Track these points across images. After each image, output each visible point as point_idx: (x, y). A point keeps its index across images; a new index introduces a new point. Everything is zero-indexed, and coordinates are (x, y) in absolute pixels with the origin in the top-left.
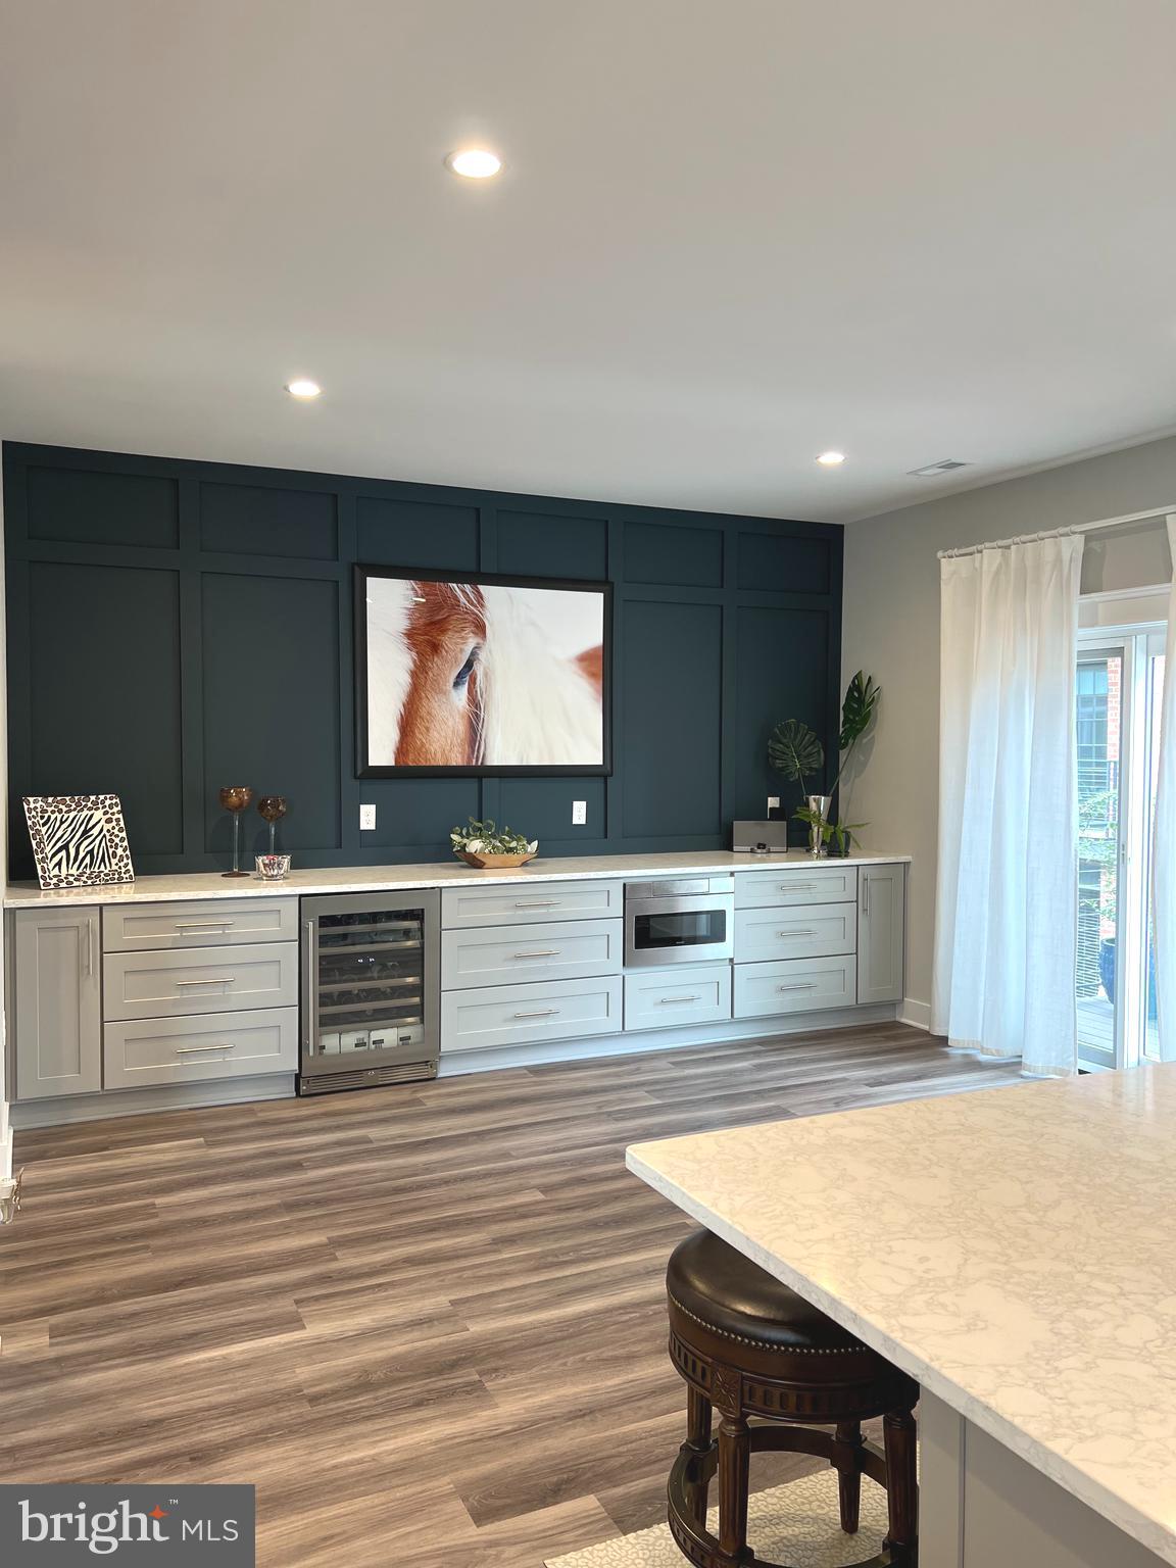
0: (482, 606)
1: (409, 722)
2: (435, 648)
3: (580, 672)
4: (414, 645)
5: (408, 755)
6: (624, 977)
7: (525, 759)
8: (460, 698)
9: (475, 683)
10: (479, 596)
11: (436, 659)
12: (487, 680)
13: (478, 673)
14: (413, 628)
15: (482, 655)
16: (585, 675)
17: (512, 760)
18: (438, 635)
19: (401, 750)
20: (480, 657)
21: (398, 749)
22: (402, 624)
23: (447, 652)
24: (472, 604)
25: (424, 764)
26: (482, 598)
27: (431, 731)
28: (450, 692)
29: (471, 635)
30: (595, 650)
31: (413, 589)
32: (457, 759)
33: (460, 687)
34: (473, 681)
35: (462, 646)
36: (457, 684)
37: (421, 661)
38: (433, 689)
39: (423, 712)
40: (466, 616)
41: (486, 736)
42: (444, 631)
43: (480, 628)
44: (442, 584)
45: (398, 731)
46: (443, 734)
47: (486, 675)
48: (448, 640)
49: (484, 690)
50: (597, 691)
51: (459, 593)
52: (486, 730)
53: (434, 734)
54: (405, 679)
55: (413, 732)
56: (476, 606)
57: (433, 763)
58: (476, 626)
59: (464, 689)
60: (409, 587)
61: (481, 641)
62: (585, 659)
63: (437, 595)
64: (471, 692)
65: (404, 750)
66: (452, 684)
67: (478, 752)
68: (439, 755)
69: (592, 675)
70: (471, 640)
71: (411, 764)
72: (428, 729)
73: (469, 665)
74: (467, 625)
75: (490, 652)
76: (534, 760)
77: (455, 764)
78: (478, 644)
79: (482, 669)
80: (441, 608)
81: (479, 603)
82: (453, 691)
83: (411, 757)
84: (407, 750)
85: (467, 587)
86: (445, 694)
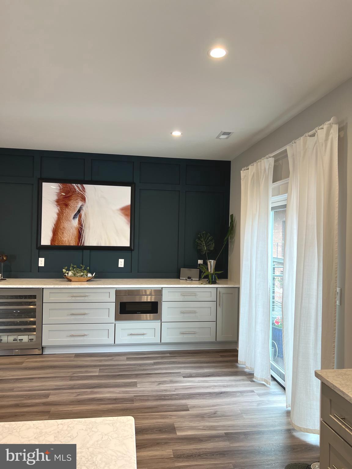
0: (84, 191)
1: (56, 231)
2: (67, 205)
3: (121, 214)
4: (59, 205)
5: (55, 242)
6: (115, 324)
7: (99, 244)
8: (75, 223)
9: (81, 217)
10: (84, 188)
11: (67, 209)
12: (86, 216)
13: (82, 214)
14: (59, 199)
15: (84, 208)
16: (123, 215)
17: (95, 244)
18: (68, 201)
19: (53, 240)
20: (83, 209)
21: (52, 239)
22: (55, 198)
23: (71, 207)
24: (81, 191)
25: (61, 245)
26: (84, 189)
27: (64, 233)
28: (71, 221)
29: (80, 201)
30: (128, 206)
31: (59, 186)
32: (73, 243)
33: (75, 219)
34: (80, 217)
35: (77, 205)
36: (74, 218)
37: (61, 210)
38: (65, 220)
39: (61, 227)
40: (79, 195)
41: (85, 236)
42: (70, 200)
43: (84, 199)
44: (70, 184)
45: (52, 234)
46: (68, 234)
47: (85, 215)
48: (72, 203)
49: (84, 220)
50: (128, 220)
51: (76, 187)
52: (85, 233)
53: (65, 234)
54: (55, 216)
55: (58, 234)
56: (82, 191)
57: (64, 245)
58: (82, 198)
59: (77, 220)
60: (58, 185)
61: (84, 204)
62: (124, 210)
63: (68, 188)
64: (80, 221)
65: (54, 240)
66: (72, 218)
67: (81, 241)
68: (67, 242)
69: (126, 215)
70: (80, 203)
71: (56, 245)
72: (63, 233)
73: (79, 211)
74: (79, 198)
75: (87, 207)
76: (103, 244)
77: (73, 245)
78: (82, 204)
79: (84, 212)
80: (69, 192)
81: (83, 190)
82: (73, 220)
83: (56, 242)
84: (55, 240)
85: (79, 185)
86: (70, 221)
